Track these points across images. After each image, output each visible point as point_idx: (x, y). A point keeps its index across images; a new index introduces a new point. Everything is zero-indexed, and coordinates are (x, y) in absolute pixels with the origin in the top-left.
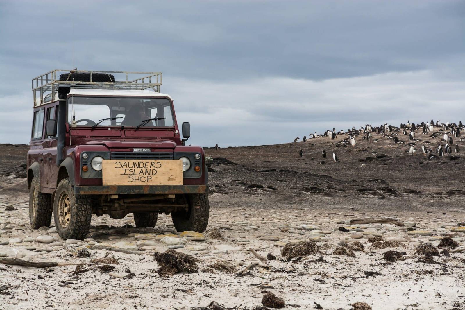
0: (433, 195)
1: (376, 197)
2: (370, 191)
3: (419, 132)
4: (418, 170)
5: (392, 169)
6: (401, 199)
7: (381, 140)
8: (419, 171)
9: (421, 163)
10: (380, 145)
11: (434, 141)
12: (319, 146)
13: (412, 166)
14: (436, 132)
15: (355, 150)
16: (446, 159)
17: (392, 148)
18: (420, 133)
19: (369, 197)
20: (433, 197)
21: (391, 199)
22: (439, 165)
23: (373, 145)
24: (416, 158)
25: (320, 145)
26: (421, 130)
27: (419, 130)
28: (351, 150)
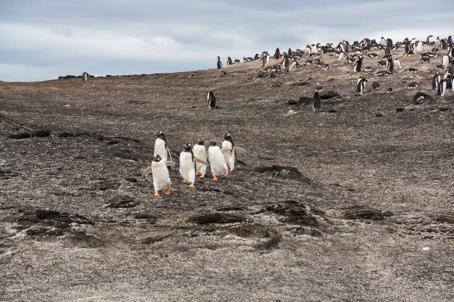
0: (429, 223)
1: (249, 241)
2: (233, 221)
3: (398, 53)
4: (392, 125)
5: (342, 123)
6: (330, 244)
7: (335, 67)
8: (395, 127)
9: (399, 110)
10: (331, 75)
11: (425, 67)
12: (234, 76)
13: (381, 116)
14: (427, 52)
15: (288, 83)
16: (448, 102)
17: (350, 80)
18: (401, 54)
19: (227, 245)
20: (430, 231)
21: (299, 244)
22: (434, 113)
23: (319, 74)
24: (390, 98)
25: (237, 74)
26: (402, 49)
27: (398, 49)
28: (282, 83)
